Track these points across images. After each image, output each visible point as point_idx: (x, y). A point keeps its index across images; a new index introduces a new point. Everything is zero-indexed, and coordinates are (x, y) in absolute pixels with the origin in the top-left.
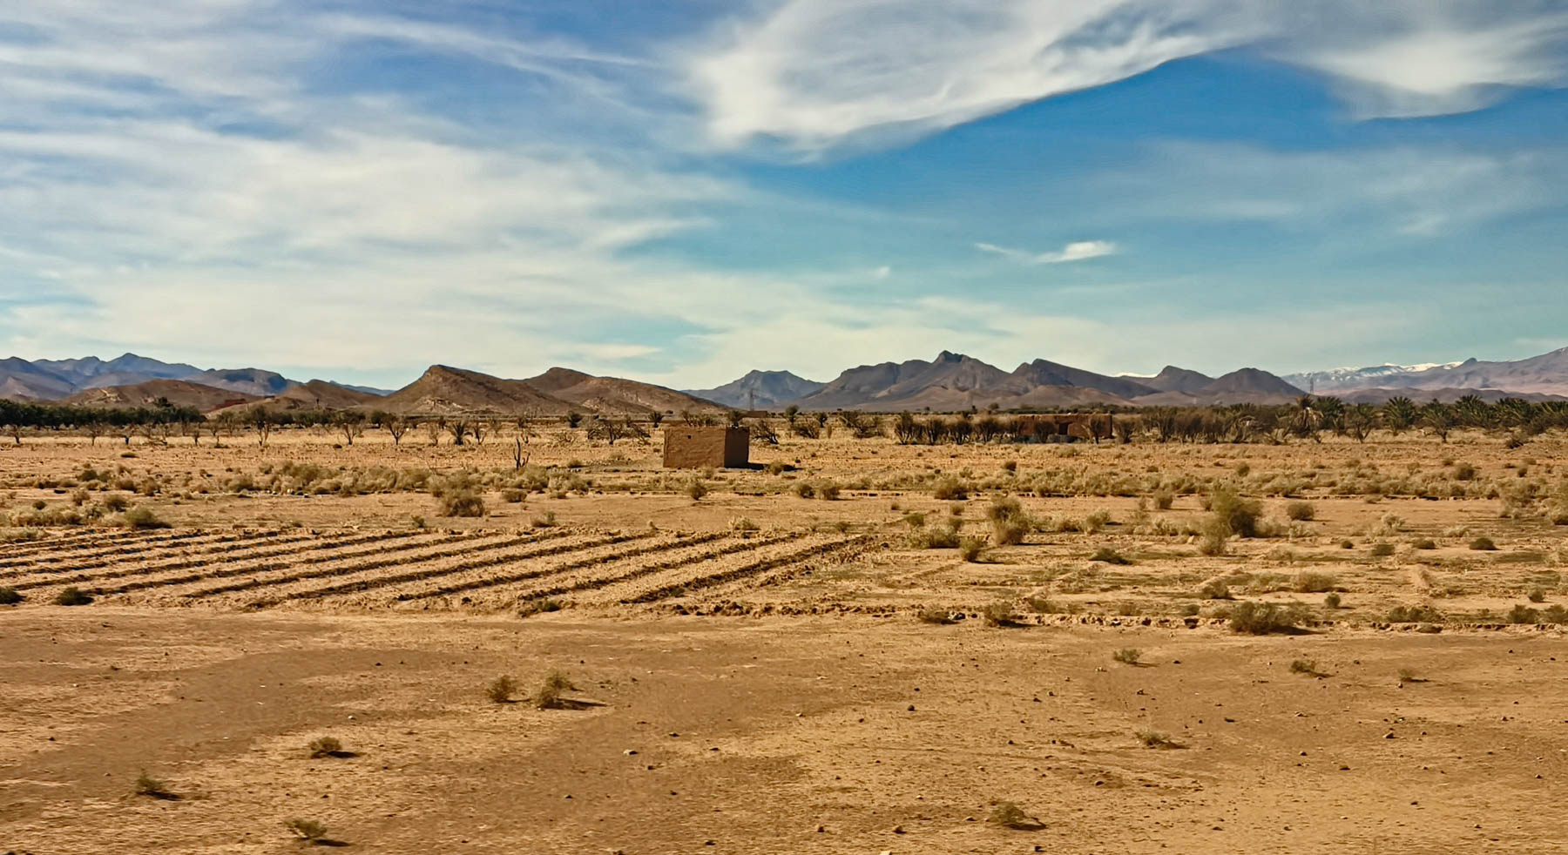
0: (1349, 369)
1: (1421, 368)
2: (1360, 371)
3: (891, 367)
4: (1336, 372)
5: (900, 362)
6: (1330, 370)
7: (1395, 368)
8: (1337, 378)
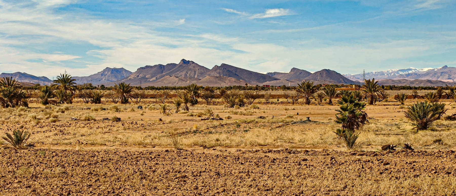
0: (393, 70)
1: (426, 70)
2: (398, 71)
3: (161, 66)
4: (388, 72)
5: (165, 64)
6: (385, 70)
7: (414, 70)
8: (387, 74)
